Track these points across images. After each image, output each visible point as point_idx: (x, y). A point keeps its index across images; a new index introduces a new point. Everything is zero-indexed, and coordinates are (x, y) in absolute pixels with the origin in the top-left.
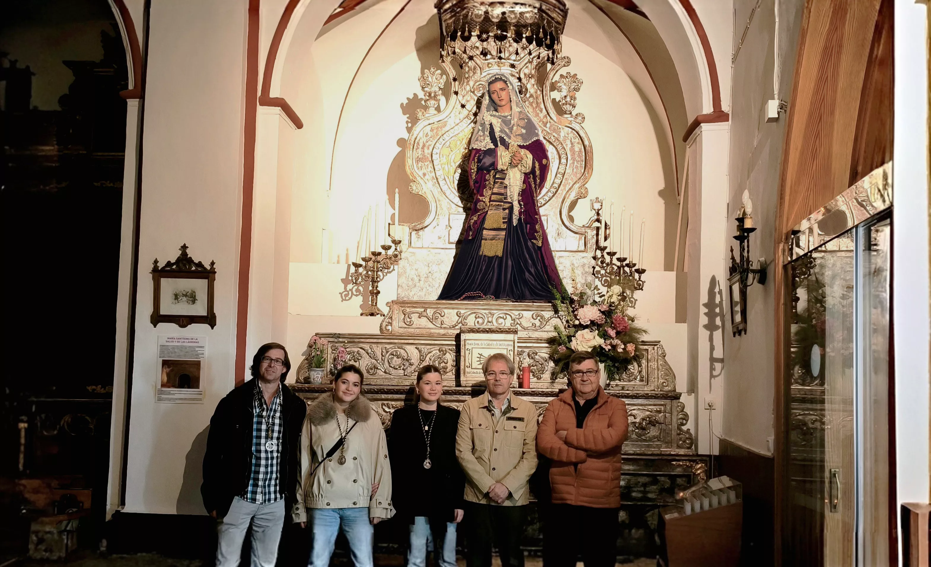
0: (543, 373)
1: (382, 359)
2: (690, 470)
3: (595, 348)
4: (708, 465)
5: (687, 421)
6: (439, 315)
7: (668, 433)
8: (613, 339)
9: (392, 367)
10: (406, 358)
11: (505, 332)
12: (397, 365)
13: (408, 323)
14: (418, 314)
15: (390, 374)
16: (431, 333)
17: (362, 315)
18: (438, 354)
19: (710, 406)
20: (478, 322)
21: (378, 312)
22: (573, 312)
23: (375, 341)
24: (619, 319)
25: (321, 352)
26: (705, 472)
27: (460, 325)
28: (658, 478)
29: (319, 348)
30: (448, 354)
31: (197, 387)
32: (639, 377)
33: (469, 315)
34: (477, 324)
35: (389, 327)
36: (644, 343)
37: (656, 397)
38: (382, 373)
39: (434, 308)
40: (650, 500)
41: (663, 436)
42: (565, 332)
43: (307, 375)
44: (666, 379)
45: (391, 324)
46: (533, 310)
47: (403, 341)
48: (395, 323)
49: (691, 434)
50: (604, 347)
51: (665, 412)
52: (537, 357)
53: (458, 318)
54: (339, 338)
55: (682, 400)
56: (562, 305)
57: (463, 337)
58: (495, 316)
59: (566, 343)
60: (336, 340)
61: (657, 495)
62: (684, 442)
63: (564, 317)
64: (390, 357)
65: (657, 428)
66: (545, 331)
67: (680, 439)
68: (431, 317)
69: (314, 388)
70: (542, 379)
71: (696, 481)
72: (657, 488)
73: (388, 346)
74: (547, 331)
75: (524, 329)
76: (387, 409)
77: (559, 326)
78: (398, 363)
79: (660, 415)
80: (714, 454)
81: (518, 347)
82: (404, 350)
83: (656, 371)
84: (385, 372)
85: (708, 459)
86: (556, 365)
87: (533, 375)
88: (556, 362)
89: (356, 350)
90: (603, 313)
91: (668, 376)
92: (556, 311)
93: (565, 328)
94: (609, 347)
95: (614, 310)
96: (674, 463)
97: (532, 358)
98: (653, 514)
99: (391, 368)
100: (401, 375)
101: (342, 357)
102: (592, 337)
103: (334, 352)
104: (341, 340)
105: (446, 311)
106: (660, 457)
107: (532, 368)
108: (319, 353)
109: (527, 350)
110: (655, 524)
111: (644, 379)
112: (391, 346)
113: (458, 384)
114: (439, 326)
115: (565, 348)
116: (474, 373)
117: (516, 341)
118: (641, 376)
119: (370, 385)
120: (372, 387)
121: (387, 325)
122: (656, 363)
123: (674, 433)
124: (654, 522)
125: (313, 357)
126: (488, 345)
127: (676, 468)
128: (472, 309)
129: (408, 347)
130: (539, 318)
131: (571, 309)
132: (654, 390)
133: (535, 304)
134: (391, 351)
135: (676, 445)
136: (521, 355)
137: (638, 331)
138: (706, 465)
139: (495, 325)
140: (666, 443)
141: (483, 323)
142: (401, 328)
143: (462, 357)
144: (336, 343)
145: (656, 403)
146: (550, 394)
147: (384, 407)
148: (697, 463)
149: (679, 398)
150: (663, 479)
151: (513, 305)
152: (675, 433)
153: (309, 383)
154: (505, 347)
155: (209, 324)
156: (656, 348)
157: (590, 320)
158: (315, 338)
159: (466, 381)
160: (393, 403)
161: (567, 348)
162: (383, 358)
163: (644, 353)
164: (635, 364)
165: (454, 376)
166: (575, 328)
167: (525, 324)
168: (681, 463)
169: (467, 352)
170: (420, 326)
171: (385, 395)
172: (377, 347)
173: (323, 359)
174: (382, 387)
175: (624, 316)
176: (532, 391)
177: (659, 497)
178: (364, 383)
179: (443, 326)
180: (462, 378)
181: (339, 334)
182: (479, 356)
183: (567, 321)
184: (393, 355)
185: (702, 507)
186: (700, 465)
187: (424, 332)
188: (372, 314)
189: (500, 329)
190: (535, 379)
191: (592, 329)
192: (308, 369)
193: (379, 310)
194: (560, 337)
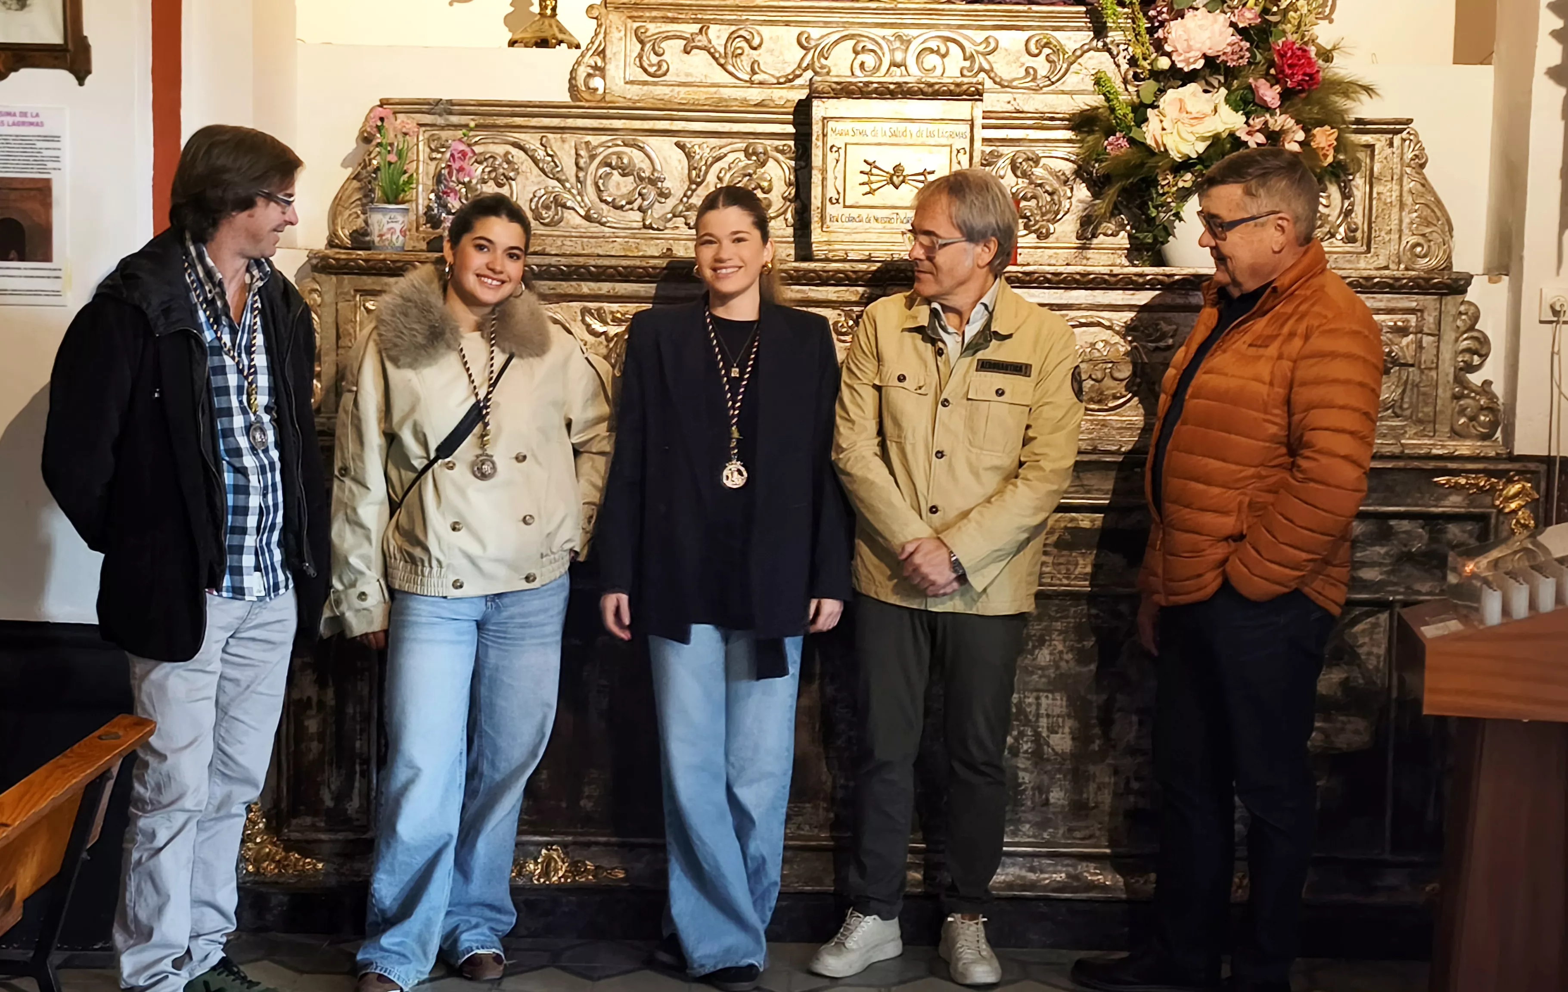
0: (1054, 221)
1: (577, 177)
2: (1488, 500)
3: (1216, 140)
4: (1543, 485)
5: (1484, 356)
6: (744, 45)
7: (1424, 394)
8: (1273, 114)
9: (607, 203)
10: (647, 174)
11: (944, 93)
12: (622, 197)
13: (652, 70)
14: (684, 42)
15: (603, 224)
16: (721, 100)
17: (512, 43)
18: (741, 164)
19: (1556, 313)
20: (862, 65)
21: (560, 36)
22: (1151, 31)
23: (555, 122)
24: (1293, 53)
25: (400, 154)
26: (1532, 505)
27: (809, 74)
28: (1392, 523)
29: (391, 145)
30: (771, 163)
31: (47, 257)
32: (1342, 230)
33: (836, 42)
34: (857, 71)
35: (597, 82)
36: (1363, 125)
37: (1393, 287)
38: (579, 220)
39: (730, 23)
40: (1366, 585)
41: (1411, 404)
42: (1125, 96)
43: (360, 222)
44: (1423, 235)
45: (600, 71)
46: (1030, 28)
47: (637, 124)
48: (615, 71)
49: (1492, 397)
50: (1244, 137)
51: (1419, 331)
52: (1038, 171)
53: (804, 52)
54: (451, 113)
55: (1472, 294)
56: (1119, 9)
57: (819, 109)
58: (915, 48)
59: (1129, 128)
60: (440, 121)
61: (1388, 573)
62: (1473, 418)
63: (1122, 47)
64: (601, 171)
65: (1394, 378)
66: (1063, 92)
67: (1462, 412)
68: (722, 51)
69: (385, 260)
70: (1052, 238)
71: (1504, 534)
72: (1387, 553)
73: (594, 140)
74: (1071, 93)
75: (1003, 85)
76: (598, 327)
77: (1110, 75)
78: (624, 190)
79: (1405, 341)
80: (1562, 454)
81: (984, 140)
82: (641, 149)
83: (1395, 210)
84: (588, 218)
85: (1543, 468)
86: (1095, 196)
87: (1026, 227)
88: (1097, 186)
89: (500, 149)
90: (1243, 32)
91: (1429, 224)
92: (1100, 30)
93: (1125, 81)
94: (1260, 138)
95: (1276, 24)
96: (1442, 480)
97: (1025, 175)
98: (1375, 625)
99: (604, 206)
100: (635, 225)
101: (461, 169)
102: (1209, 109)
103: (434, 155)
104: (455, 119)
105: (766, 31)
106: (1401, 464)
107: (1023, 204)
108: (393, 158)
109: (1008, 151)
110: (1378, 657)
111: (1359, 235)
112: (604, 138)
113: (804, 250)
114: (747, 77)
115: (1124, 142)
116: (851, 219)
117: (979, 122)
118: (1348, 224)
119: (543, 254)
120: (553, 260)
121: (589, 75)
122: (1396, 187)
123: (1444, 394)
124: (1375, 650)
125: (378, 169)
126: (894, 135)
127: (1446, 496)
128: (845, 25)
129: (653, 143)
130: (1046, 51)
131: (1144, 24)
132: (1386, 268)
133: (1035, 8)
134: (602, 152)
135: (1447, 429)
136: (989, 165)
137: (1348, 88)
138: (1536, 488)
139: (913, 75)
140: (1420, 422)
141: (877, 69)
142: (632, 82)
143: (814, 172)
144: (442, 128)
145: (1392, 305)
146: (1076, 281)
147: (588, 319)
148: (1510, 481)
149: (1464, 291)
150: (1405, 525)
151: (967, 14)
152: (1449, 394)
153: (368, 247)
154: (944, 141)
155: (71, 71)
156: (1397, 140)
157: (1205, 56)
158: (380, 112)
159: (829, 243)
160: (615, 307)
161: (1132, 141)
162: (581, 174)
163: (1362, 155)
164: (1334, 190)
165: (790, 231)
166: (1157, 80)
167: (1005, 68)
168: (1463, 481)
169: (831, 157)
170: (690, 79)
171: (592, 285)
172: (563, 141)
173: (405, 177)
174: (581, 261)
175: (1306, 43)
176: (1025, 274)
177: (1393, 578)
178: (531, 250)
179: (756, 78)
180: (816, 235)
181: (450, 102)
182: (867, 168)
183: (1133, 62)
184: (609, 165)
185: (1533, 604)
186: (1517, 487)
187: (701, 95)
188: (543, 43)
189: (931, 85)
190: (1032, 239)
191: (1208, 83)
192: (363, 205)
193: (562, 30)
194: (1112, 110)
